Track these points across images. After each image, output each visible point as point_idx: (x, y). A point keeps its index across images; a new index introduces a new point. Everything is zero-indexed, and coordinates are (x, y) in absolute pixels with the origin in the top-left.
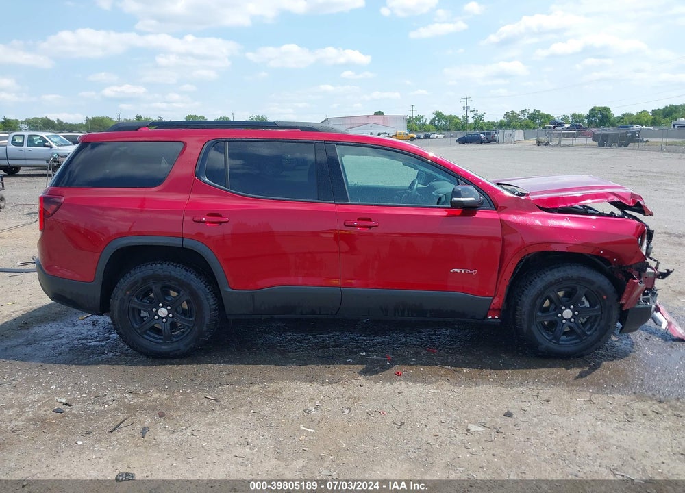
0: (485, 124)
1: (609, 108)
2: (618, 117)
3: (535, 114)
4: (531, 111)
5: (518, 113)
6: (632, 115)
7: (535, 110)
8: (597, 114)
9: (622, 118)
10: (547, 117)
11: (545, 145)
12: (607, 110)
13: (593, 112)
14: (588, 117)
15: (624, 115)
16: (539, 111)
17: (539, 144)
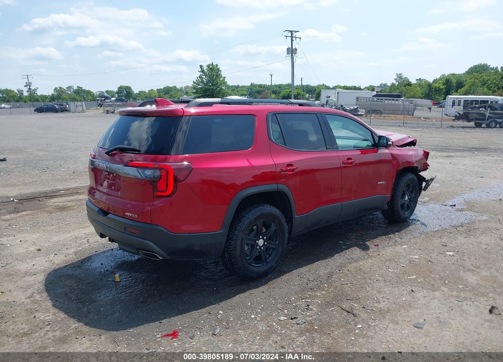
0: (39, 96)
1: (130, 87)
2: (137, 94)
3: (79, 90)
4: (75, 88)
5: (65, 88)
6: (145, 92)
7: (78, 87)
8: (123, 91)
9: (139, 94)
10: (89, 92)
11: (112, 113)
12: (129, 88)
13: (121, 89)
14: (117, 93)
15: (140, 92)
16: (81, 88)
17: (108, 112)
